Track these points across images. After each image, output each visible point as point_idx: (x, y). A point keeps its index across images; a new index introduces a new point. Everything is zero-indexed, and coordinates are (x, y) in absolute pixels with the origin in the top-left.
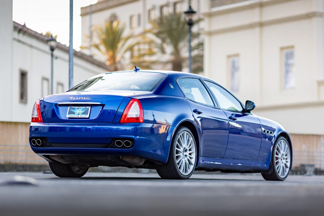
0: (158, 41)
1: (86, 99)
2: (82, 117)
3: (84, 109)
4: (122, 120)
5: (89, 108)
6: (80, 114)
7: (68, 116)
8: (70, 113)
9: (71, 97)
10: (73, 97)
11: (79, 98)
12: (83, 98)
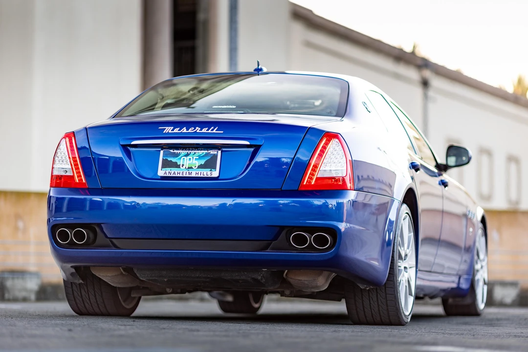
1: (210, 131)
2: (199, 176)
3: (203, 156)
4: (305, 183)
5: (216, 153)
6: (193, 167)
7: (161, 173)
8: (167, 164)
9: (167, 128)
10: (172, 128)
11: (190, 129)
12: (199, 129)
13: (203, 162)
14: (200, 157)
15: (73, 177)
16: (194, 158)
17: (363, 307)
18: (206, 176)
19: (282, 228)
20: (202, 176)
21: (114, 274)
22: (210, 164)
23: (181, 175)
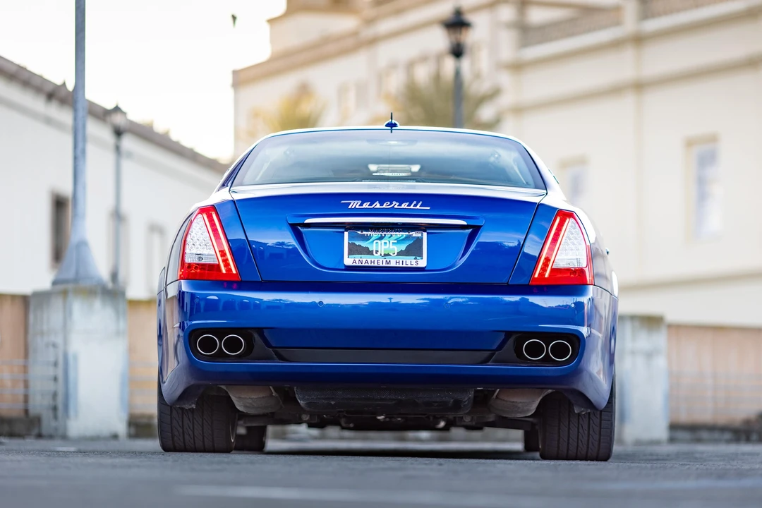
1: (412, 207)
2: (401, 265)
3: (403, 240)
4: (536, 276)
5: (420, 235)
6: (391, 254)
7: (348, 261)
8: (354, 250)
9: (353, 202)
10: (360, 202)
11: (385, 205)
12: (398, 204)
13: (403, 247)
14: (399, 241)
15: (218, 266)
16: (391, 242)
17: (569, 437)
18: (409, 266)
19: (509, 334)
20: (404, 265)
21: (261, 395)
22: (414, 250)
23: (376, 265)
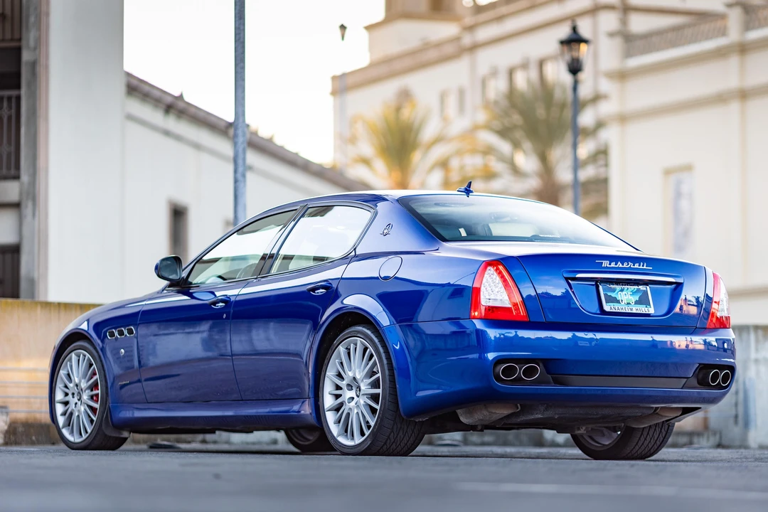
0: (505, 147)
2: (639, 312)
3: (636, 292)
5: (645, 289)
6: (631, 303)
7: (607, 308)
8: (608, 299)
9: (604, 262)
10: (608, 262)
11: (625, 265)
12: (632, 264)
13: (637, 298)
14: (634, 293)
15: (509, 309)
16: (629, 293)
18: (645, 312)
19: (700, 364)
20: (641, 312)
22: (643, 300)
23: (624, 311)
